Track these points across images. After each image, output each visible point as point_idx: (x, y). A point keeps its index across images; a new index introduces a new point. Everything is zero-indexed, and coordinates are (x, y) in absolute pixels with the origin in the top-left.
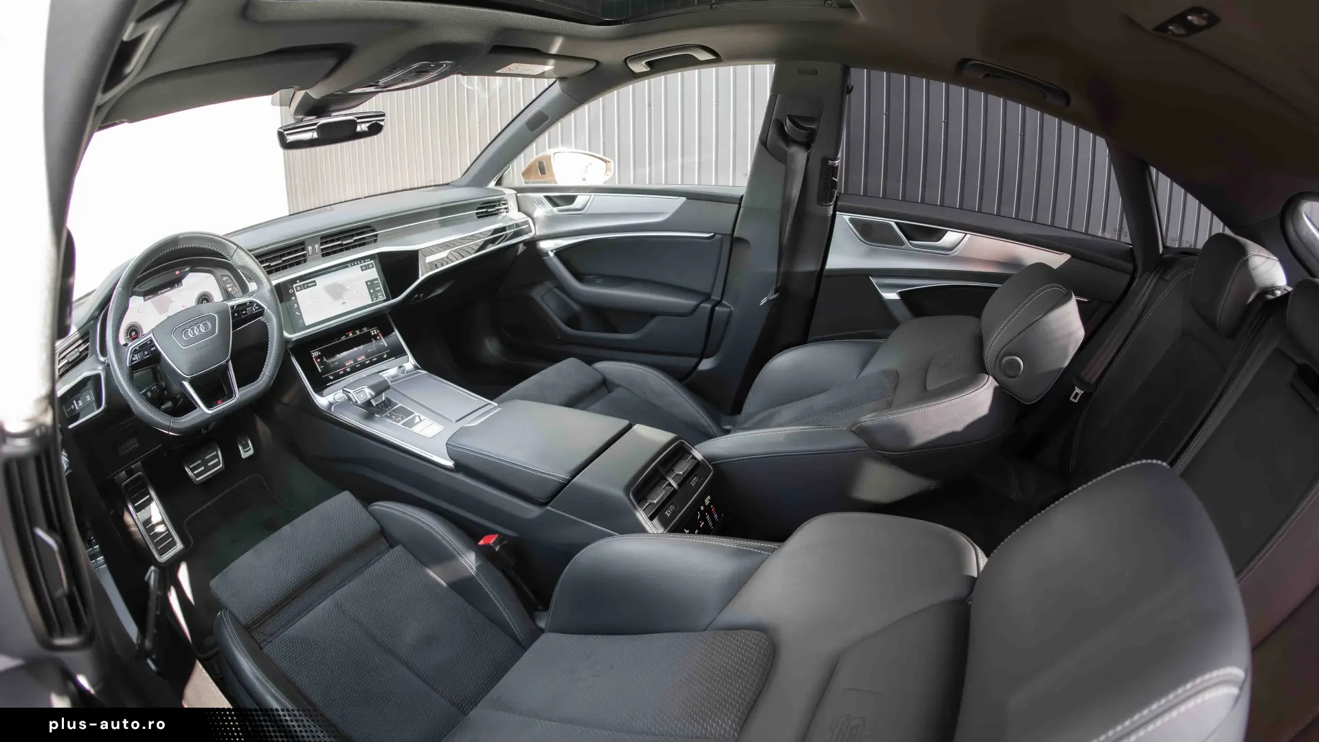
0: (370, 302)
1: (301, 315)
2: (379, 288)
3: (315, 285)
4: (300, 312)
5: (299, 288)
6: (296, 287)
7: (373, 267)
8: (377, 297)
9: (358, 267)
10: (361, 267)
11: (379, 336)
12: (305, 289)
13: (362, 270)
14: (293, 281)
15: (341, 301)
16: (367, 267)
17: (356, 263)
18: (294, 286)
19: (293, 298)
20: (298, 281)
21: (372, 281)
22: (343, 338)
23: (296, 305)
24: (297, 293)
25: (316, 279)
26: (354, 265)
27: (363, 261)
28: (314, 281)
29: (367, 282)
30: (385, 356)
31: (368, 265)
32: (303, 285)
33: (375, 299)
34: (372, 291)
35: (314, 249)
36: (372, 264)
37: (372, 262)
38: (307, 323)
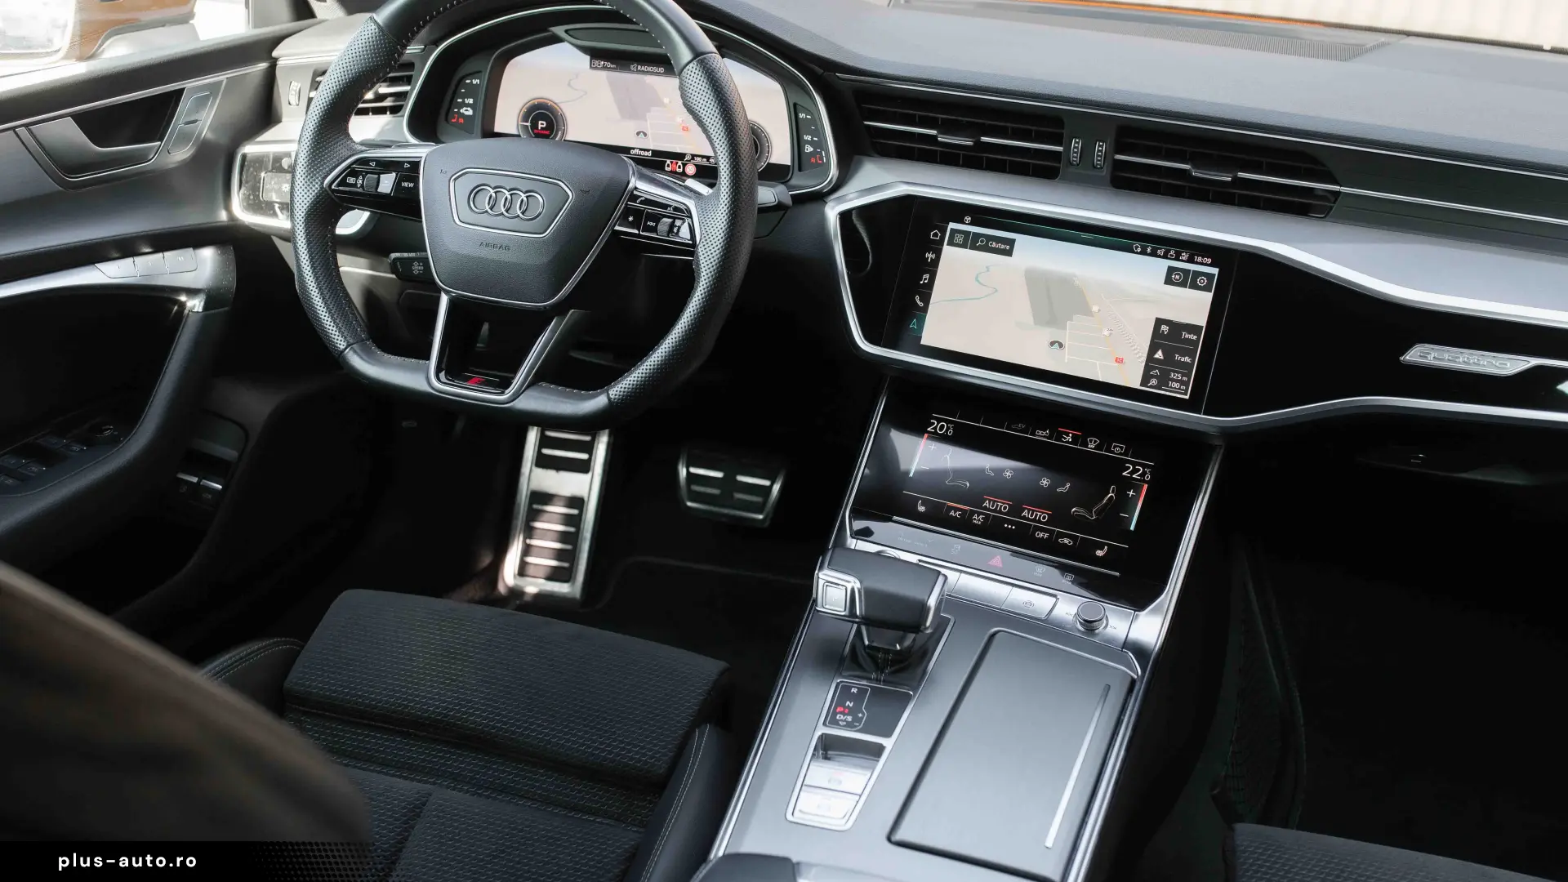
0: (1134, 381)
1: (925, 310)
2: (1187, 359)
3: (1009, 253)
4: (926, 299)
5: (959, 239)
6: (954, 231)
7: (1207, 289)
8: (1164, 381)
9: (1161, 265)
10: (1171, 270)
11: (1138, 490)
12: (974, 247)
13: (1169, 281)
14: (958, 211)
15: (1049, 334)
16: (1188, 281)
17: (1160, 252)
18: (952, 225)
19: (930, 256)
20: (968, 219)
21: (1177, 328)
22: (1041, 435)
23: (927, 276)
24: (948, 251)
25: (1020, 239)
26: (1154, 254)
27: (1185, 256)
28: (1012, 242)
29: (1159, 322)
30: (1100, 553)
31: (1197, 274)
32: (977, 236)
33: (1154, 382)
34: (1159, 355)
35: (1086, 152)
36: (1210, 276)
37: (1215, 271)
38: (927, 339)
